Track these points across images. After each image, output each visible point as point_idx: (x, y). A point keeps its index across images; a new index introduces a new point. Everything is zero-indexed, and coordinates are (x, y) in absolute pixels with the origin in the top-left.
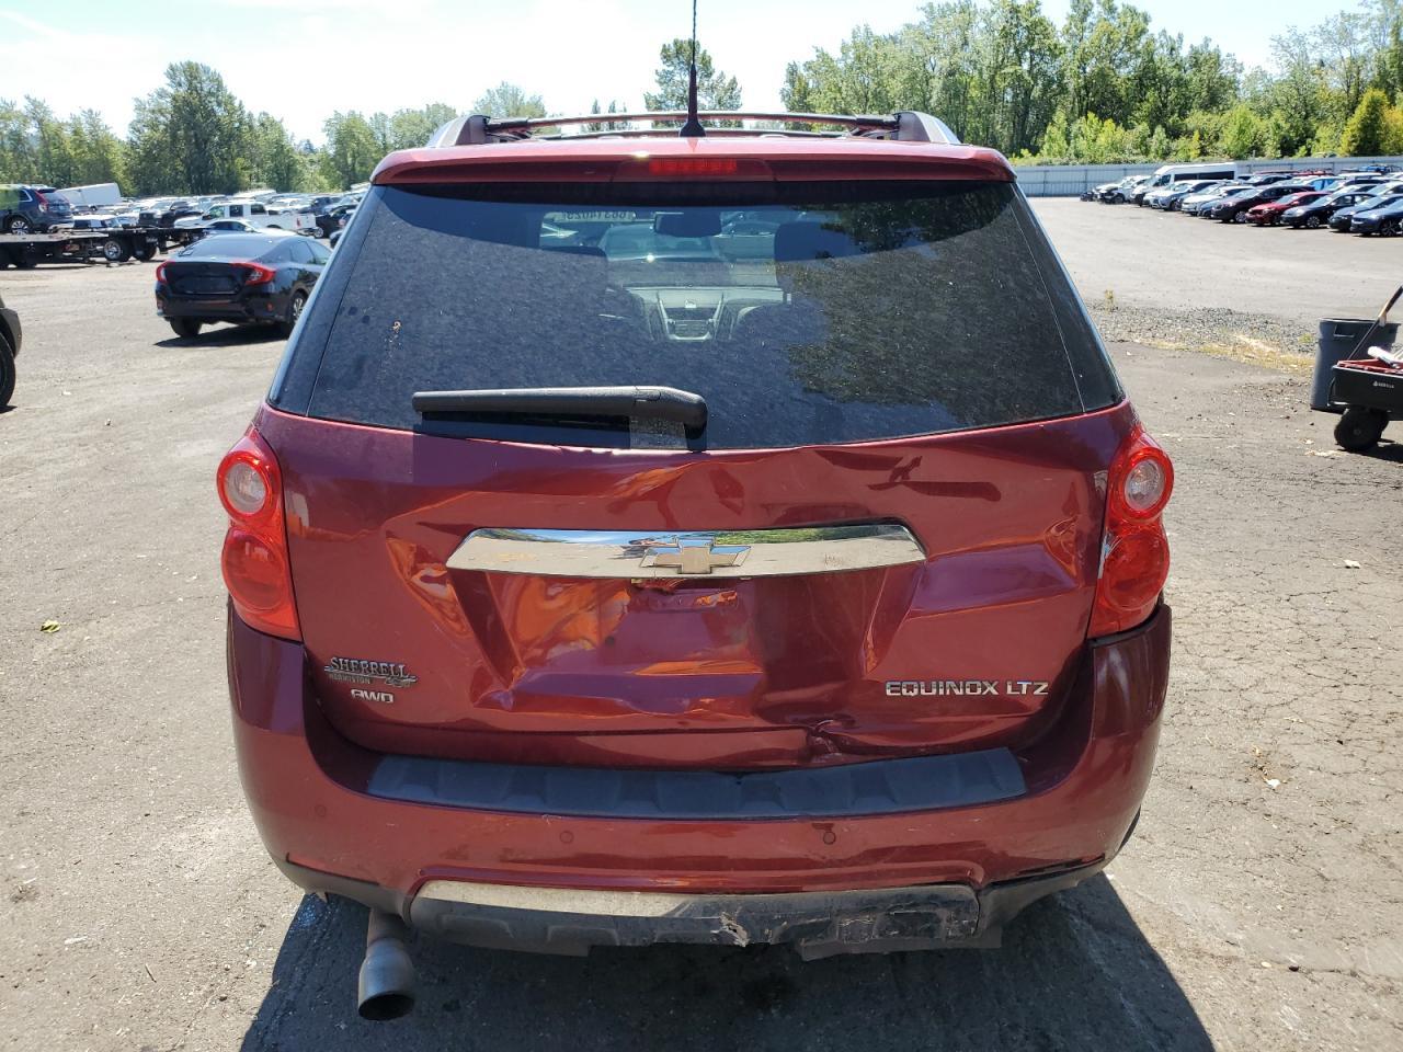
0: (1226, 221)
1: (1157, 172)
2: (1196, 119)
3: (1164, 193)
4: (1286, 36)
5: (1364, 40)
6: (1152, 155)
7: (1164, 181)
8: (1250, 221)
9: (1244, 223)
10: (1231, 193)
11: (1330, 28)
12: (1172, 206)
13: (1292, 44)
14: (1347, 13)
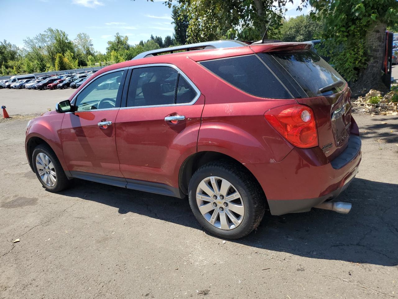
0: (41, 89)
1: (11, 78)
2: (10, 63)
3: (17, 84)
4: (27, 40)
5: (49, 41)
6: (3, 74)
7: (14, 81)
8: (49, 89)
9: (47, 89)
10: (38, 82)
11: (38, 38)
12: (21, 87)
13: (30, 42)
14: (42, 34)
